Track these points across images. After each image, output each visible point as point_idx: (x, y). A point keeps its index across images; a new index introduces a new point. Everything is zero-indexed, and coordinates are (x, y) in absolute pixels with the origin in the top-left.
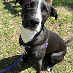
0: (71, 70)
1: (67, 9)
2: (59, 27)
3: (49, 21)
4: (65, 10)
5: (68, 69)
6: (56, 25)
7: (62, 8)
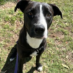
0: (54, 51)
1: (14, 2)
2: (21, 22)
3: (8, 22)
4: (13, 4)
5: (52, 52)
6: (17, 22)
7: (10, 3)
